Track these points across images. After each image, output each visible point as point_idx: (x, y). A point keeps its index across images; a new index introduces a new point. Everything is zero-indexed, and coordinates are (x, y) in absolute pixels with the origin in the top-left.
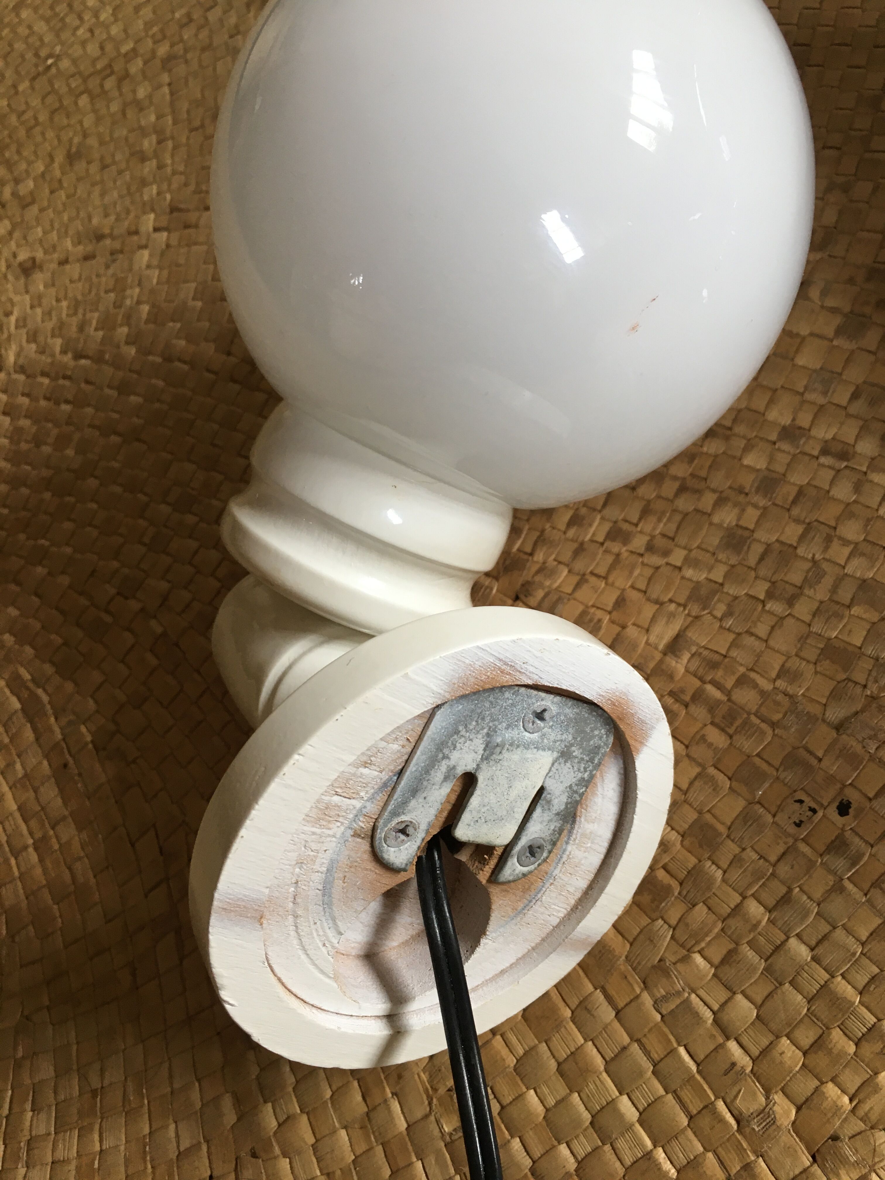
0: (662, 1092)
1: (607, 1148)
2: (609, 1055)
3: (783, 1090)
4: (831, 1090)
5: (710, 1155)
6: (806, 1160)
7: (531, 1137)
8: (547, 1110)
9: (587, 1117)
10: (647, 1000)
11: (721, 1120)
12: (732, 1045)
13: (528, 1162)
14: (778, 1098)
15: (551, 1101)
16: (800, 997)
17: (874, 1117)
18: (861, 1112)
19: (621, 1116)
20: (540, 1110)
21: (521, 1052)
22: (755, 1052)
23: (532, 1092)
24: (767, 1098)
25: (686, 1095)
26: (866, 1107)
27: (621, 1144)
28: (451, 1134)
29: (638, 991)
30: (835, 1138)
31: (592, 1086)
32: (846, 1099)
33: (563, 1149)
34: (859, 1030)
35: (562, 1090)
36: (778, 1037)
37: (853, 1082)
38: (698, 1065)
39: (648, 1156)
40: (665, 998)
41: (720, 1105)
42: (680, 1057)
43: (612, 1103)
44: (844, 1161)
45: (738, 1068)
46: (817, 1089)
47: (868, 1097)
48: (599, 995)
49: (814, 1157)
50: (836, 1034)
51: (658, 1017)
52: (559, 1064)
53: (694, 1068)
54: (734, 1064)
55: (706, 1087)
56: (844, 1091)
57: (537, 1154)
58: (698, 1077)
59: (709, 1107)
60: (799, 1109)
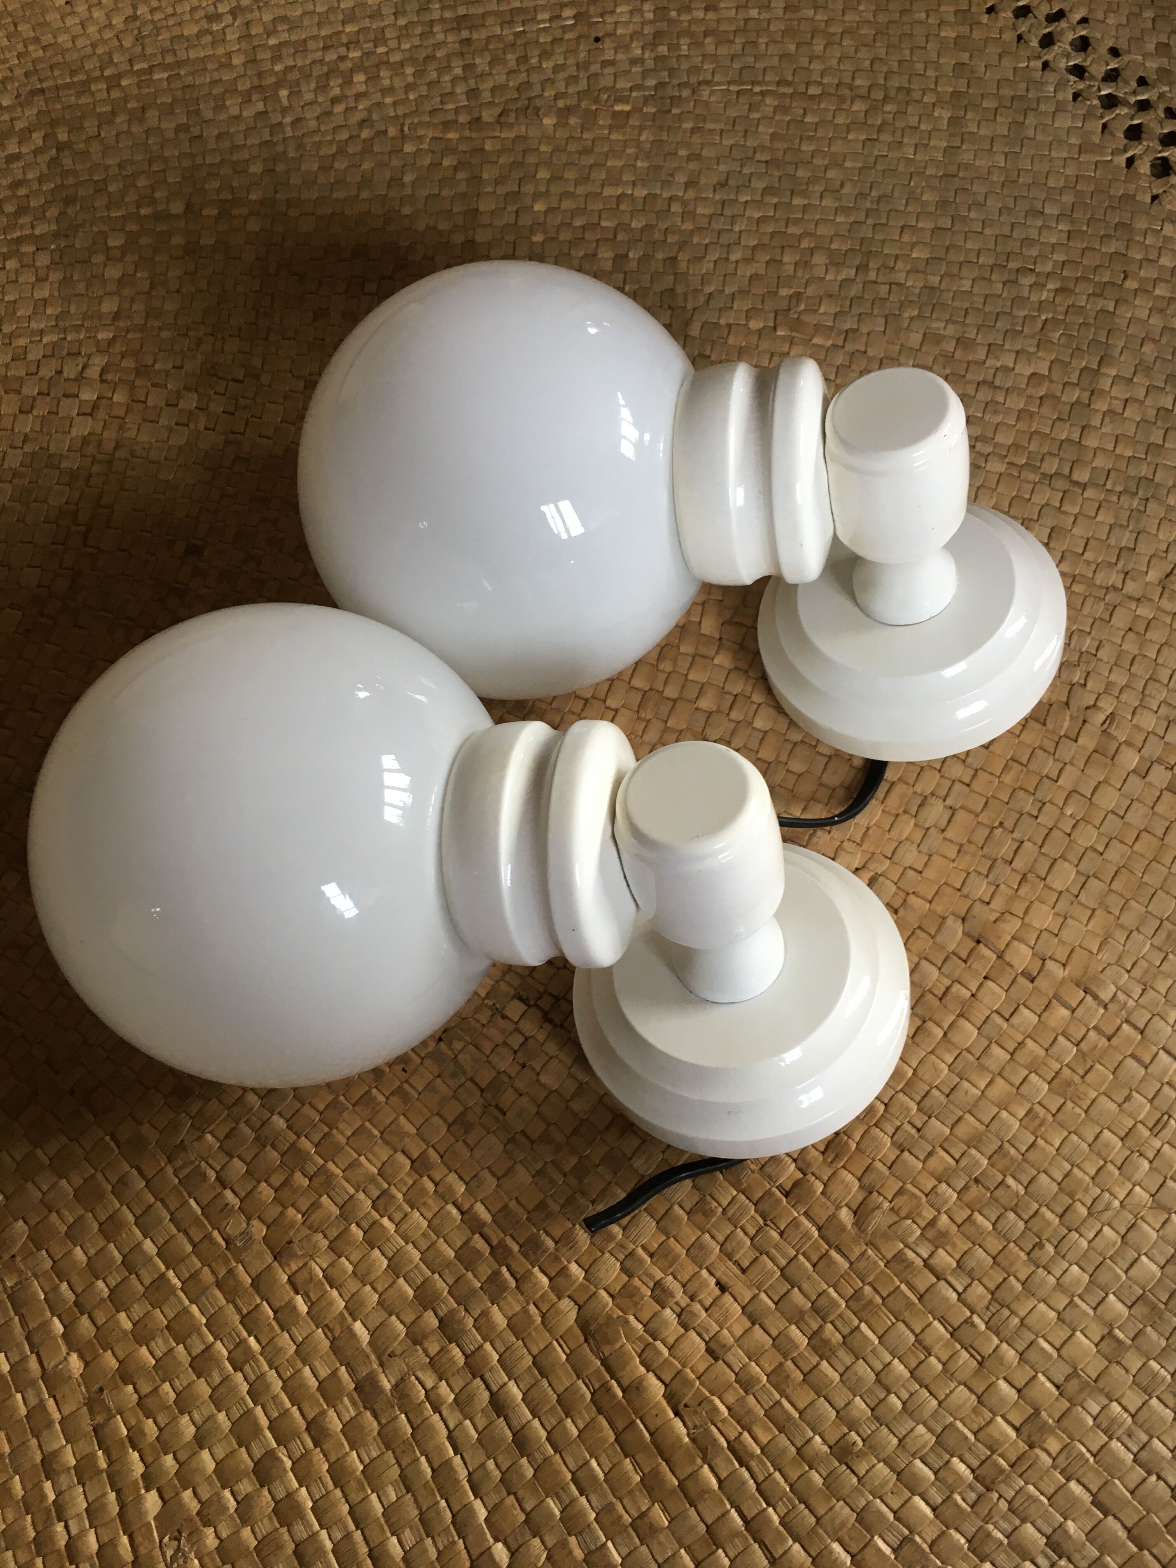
0: (175, 1231)
1: (133, 1276)
2: (139, 1212)
3: (259, 1217)
4: (291, 1211)
5: (206, 1269)
6: (269, 1259)
7: (75, 1279)
8: (89, 1258)
9: (119, 1258)
10: (170, 1170)
11: (216, 1244)
12: (228, 1193)
13: (73, 1298)
14: (255, 1222)
15: (92, 1252)
16: (276, 1154)
17: (316, 1226)
18: (308, 1223)
19: (143, 1252)
20: (84, 1259)
21: (71, 1220)
22: (243, 1194)
23: (78, 1248)
24: (248, 1224)
25: (192, 1232)
26: (312, 1219)
27: (143, 1272)
28: (11, 1288)
29: (163, 1164)
30: (290, 1242)
31: (124, 1235)
32: (300, 1216)
33: (100, 1284)
34: (311, 1169)
35: (102, 1242)
36: (259, 1182)
37: (304, 1204)
38: (202, 1209)
39: (162, 1276)
40: (182, 1167)
41: (216, 1233)
42: (191, 1207)
43: (139, 1244)
44: (294, 1256)
45: (230, 1207)
46: (282, 1213)
47: (314, 1212)
48: (134, 1172)
49: (275, 1258)
50: (298, 1176)
51: (177, 1181)
52: (101, 1225)
53: (199, 1212)
54: (227, 1205)
55: (206, 1222)
56: (298, 1211)
57: (79, 1290)
58: (202, 1218)
59: (208, 1237)
60: (268, 1227)
